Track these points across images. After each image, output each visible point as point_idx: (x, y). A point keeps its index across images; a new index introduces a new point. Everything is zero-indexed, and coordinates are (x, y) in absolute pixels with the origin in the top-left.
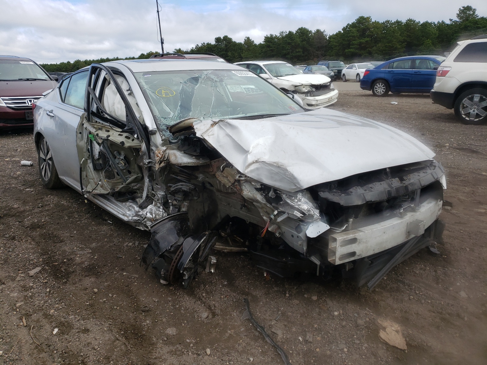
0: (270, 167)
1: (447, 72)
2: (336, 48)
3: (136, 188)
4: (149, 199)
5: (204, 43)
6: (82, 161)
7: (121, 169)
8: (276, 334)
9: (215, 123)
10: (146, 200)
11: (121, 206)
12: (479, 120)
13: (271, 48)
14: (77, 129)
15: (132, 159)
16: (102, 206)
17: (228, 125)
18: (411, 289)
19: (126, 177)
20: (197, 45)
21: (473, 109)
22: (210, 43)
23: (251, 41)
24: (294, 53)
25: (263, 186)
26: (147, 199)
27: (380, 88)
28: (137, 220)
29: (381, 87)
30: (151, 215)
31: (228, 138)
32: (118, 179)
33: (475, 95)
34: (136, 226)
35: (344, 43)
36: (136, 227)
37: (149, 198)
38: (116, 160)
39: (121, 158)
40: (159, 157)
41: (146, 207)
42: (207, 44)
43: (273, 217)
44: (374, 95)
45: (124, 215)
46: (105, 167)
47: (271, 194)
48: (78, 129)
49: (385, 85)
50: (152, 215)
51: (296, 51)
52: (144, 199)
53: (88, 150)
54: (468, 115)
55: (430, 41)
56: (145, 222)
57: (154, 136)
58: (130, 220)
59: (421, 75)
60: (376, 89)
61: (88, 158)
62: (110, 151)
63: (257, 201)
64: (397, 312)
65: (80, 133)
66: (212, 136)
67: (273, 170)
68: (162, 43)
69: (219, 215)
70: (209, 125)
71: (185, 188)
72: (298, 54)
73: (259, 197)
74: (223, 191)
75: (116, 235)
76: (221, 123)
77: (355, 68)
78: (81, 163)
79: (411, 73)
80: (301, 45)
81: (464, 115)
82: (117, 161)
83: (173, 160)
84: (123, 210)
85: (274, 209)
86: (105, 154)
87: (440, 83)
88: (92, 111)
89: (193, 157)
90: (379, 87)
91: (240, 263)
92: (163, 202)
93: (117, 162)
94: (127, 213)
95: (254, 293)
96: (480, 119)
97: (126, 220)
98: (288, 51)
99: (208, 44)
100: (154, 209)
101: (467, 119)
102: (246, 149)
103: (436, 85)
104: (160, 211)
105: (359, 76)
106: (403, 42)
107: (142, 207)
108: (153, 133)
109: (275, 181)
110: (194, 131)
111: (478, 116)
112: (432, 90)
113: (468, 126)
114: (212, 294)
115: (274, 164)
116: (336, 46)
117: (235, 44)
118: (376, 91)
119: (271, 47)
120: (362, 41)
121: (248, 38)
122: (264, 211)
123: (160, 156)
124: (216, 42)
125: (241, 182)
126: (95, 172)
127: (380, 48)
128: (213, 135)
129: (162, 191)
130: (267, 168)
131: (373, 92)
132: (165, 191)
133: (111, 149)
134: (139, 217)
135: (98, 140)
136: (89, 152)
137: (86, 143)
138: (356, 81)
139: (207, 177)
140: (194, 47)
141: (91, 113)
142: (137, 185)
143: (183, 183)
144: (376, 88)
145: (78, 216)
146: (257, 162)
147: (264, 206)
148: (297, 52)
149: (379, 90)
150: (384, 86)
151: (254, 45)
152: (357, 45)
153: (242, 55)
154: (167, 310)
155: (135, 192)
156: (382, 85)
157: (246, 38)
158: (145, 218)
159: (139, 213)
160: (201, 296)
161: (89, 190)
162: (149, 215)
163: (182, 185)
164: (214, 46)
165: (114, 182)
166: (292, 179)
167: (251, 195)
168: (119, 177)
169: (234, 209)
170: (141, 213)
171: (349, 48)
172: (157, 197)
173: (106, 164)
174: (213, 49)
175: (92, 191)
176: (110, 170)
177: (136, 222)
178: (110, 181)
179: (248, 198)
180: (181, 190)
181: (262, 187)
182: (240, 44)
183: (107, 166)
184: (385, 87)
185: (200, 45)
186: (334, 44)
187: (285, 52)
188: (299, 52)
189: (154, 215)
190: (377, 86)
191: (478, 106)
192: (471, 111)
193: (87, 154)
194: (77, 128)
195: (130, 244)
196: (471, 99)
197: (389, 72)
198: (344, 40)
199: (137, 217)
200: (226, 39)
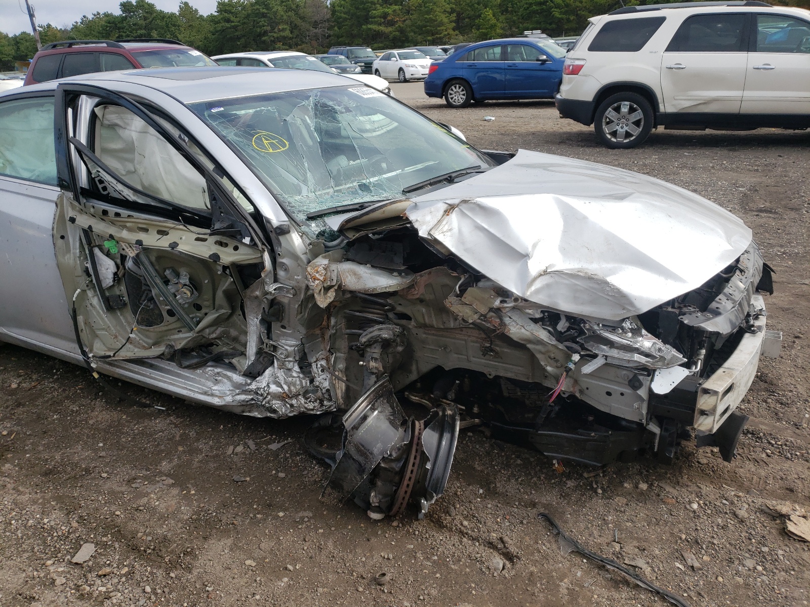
0: (573, 281)
1: (581, 67)
2: (347, 23)
3: (214, 336)
4: (262, 357)
5: (98, 14)
6: (75, 295)
7: (180, 304)
8: (636, 567)
9: (451, 208)
10: (257, 360)
11: (192, 376)
12: (630, 141)
13: (233, 24)
14: (53, 230)
15: (206, 282)
16: (139, 381)
17: (478, 209)
18: (760, 438)
19: (191, 316)
20: (84, 17)
21: (621, 125)
22: (109, 12)
23: (193, 11)
24: (275, 33)
25: (546, 314)
26: (259, 358)
27: (458, 95)
28: (247, 401)
29: (458, 92)
30: (278, 387)
31: (481, 234)
32: (170, 322)
33: (623, 103)
34: (243, 412)
35: (358, 14)
36: (245, 414)
37: (264, 355)
38: (169, 287)
39: (182, 281)
40: (319, 280)
41: (260, 374)
42: (104, 14)
43: (574, 366)
44: (449, 106)
45: (205, 393)
46: (139, 302)
47: (562, 326)
48: (55, 230)
49: (465, 89)
50: (282, 387)
51: (279, 29)
52: (253, 358)
53: (86, 271)
54: (614, 134)
55: (490, 11)
56: (268, 402)
57: (287, 236)
58: (228, 402)
59: (518, 69)
60: (451, 96)
61: (86, 288)
62: (156, 270)
63: (540, 342)
64: (771, 483)
65: (62, 237)
66: (449, 234)
67: (579, 285)
68: (31, 16)
69: (414, 368)
70: (442, 213)
71: (385, 335)
72: (282, 34)
73: (543, 334)
74: (436, 326)
75: (192, 434)
76: (463, 207)
77: (395, 59)
78: (74, 299)
79: (503, 66)
80: (285, 17)
81: (609, 134)
82: (171, 288)
83: (351, 283)
84: (200, 385)
85: (570, 352)
86: (141, 278)
87: (571, 85)
88: (81, 188)
89: (395, 274)
90: (455, 93)
91: (478, 447)
92: (297, 358)
93: (173, 291)
94: (213, 388)
95: (544, 500)
96: (632, 139)
97: (218, 404)
98: (265, 28)
99: (107, 15)
100: (281, 374)
101: (614, 140)
102: (523, 252)
103: (563, 88)
104: (294, 377)
105: (404, 72)
106: (450, 13)
107: (253, 374)
108: (282, 231)
109: (582, 304)
110: (412, 227)
111: (628, 135)
112: (558, 96)
113: (616, 151)
114: (475, 518)
115: (580, 274)
116: (345, 19)
117: (162, 15)
118: (452, 98)
119: (233, 22)
120: (386, 10)
121: (186, 4)
122: (550, 357)
123: (322, 278)
124: (123, 11)
125: (504, 311)
126: (109, 315)
127: (416, 23)
128: (450, 230)
129: (291, 339)
130: (566, 282)
131: (447, 99)
132: (301, 339)
133: (157, 267)
134: (251, 395)
135: (127, 250)
136: (89, 275)
137: (80, 257)
138: (399, 81)
139: (400, 304)
140: (79, 21)
141: (82, 194)
142: (216, 330)
143: (381, 326)
144: (451, 94)
145: (79, 407)
146: (545, 273)
147: (551, 348)
148: (280, 31)
149: (456, 97)
150: (463, 90)
151: (198, 18)
152: (380, 17)
153: (180, 37)
154: (425, 571)
155: (212, 345)
156: (460, 88)
157: (182, 5)
158: (268, 394)
159: (250, 387)
160: (462, 528)
161: (104, 353)
162: (274, 388)
163: (380, 329)
164: (123, 19)
165: (161, 330)
166: (620, 298)
167: (528, 333)
168: (171, 319)
169: (456, 355)
170: (253, 386)
171: (367, 23)
172: (284, 352)
173: (141, 297)
174: (118, 25)
175: (114, 354)
176: (149, 307)
177: (245, 405)
178: (152, 330)
179: (520, 339)
180: (380, 340)
181: (544, 315)
182: (173, 15)
183: (144, 301)
184: (464, 92)
185: (90, 17)
186: (343, 15)
187: (259, 30)
188: (283, 30)
189: (286, 387)
190: (452, 90)
191: (627, 120)
192: (618, 128)
193: (83, 281)
194: (53, 228)
195: (240, 449)
196: (617, 110)
197: (470, 66)
198: (357, 8)
199: (246, 395)
200: (143, 6)
